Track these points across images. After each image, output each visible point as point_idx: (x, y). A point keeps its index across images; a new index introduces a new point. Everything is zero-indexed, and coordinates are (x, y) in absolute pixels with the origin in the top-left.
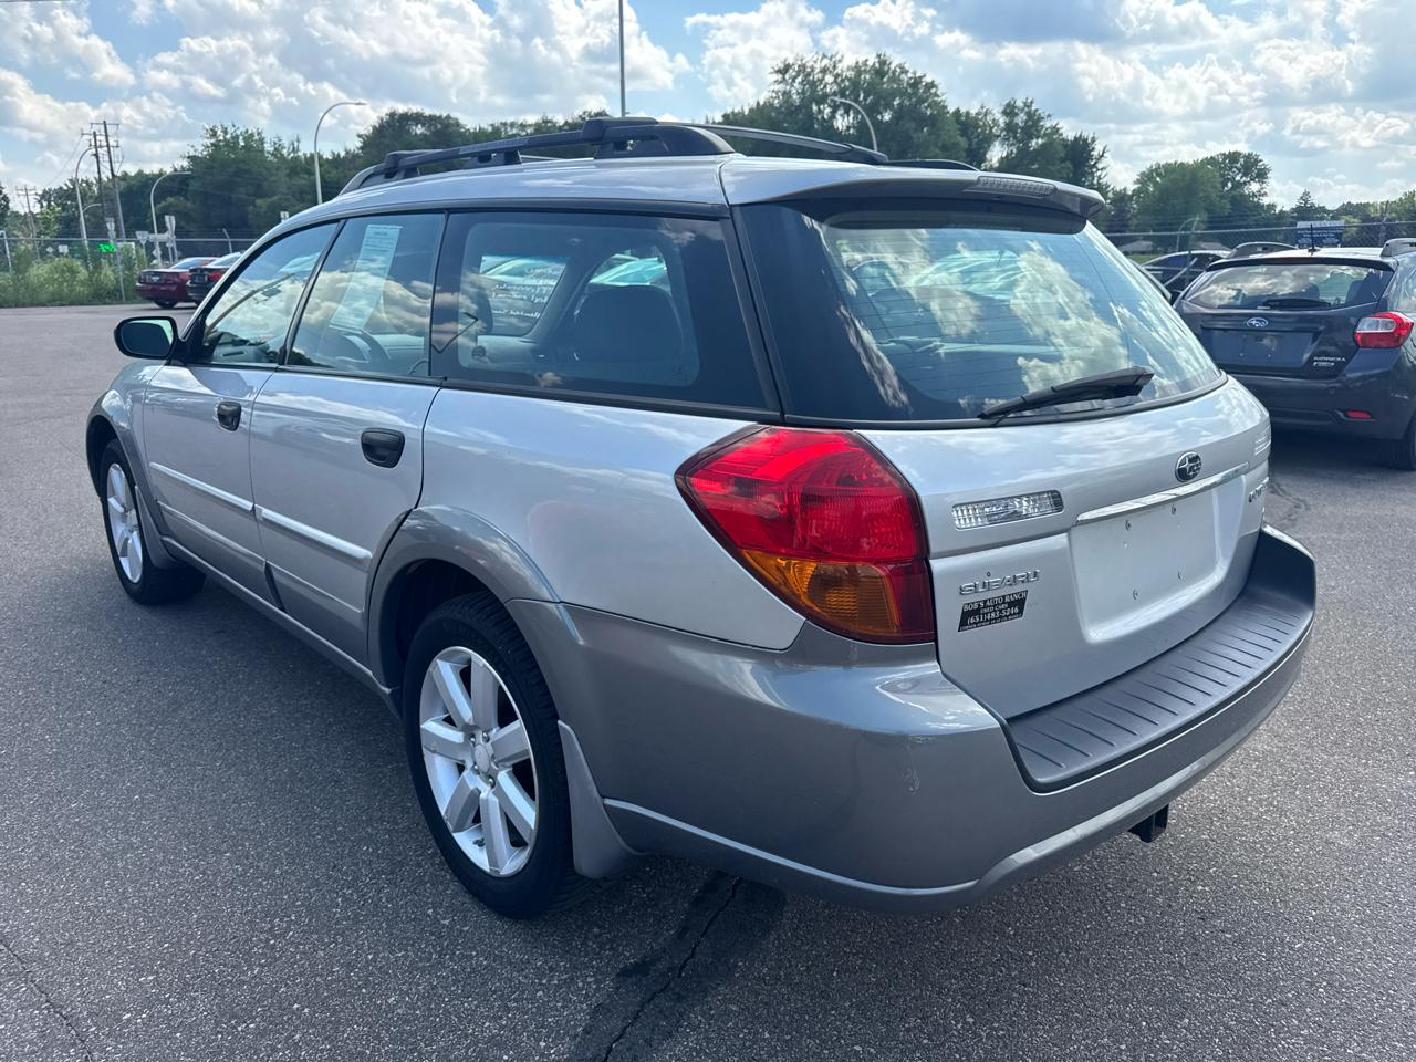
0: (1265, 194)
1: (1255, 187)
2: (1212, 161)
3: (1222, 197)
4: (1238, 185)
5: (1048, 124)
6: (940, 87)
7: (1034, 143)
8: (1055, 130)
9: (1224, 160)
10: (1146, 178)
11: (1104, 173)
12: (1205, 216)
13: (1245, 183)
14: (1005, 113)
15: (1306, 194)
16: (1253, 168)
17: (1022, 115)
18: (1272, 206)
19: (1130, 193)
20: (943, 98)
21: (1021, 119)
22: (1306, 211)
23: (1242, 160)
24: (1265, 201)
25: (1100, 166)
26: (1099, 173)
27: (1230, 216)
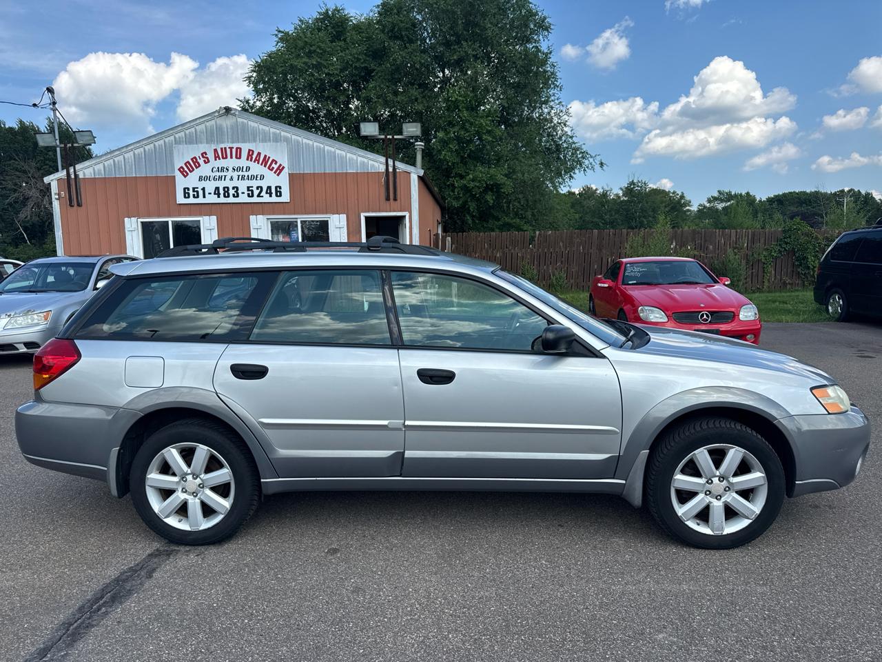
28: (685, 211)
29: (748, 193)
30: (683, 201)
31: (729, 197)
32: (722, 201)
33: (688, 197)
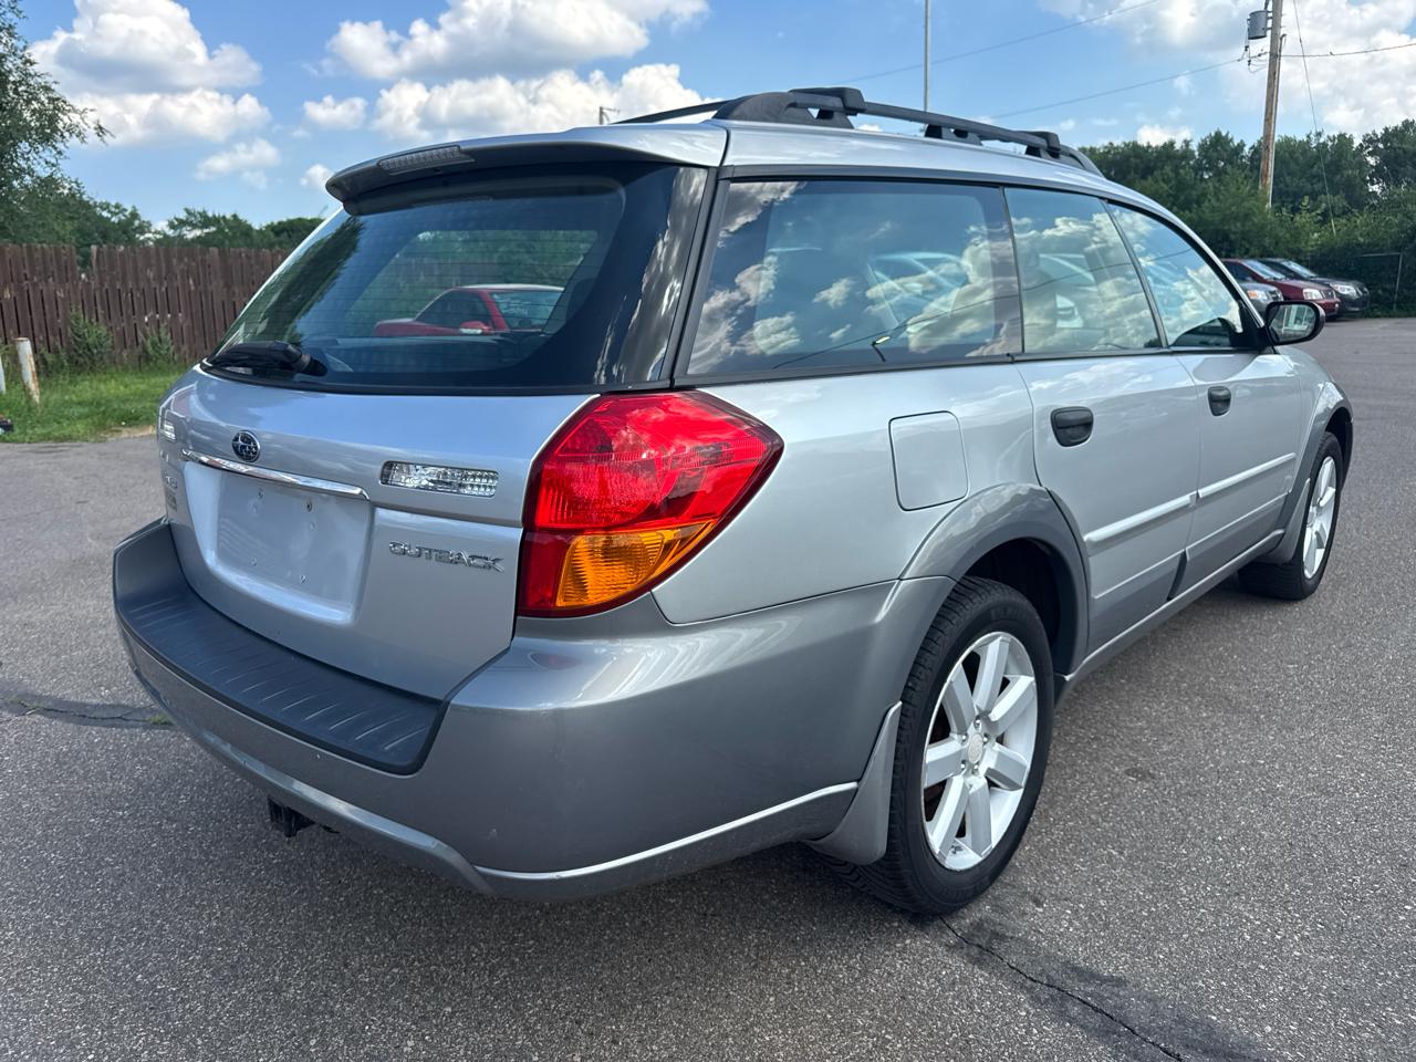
28: (143, 242)
29: (235, 216)
30: (137, 223)
31: (206, 221)
32: (194, 226)
33: (145, 217)
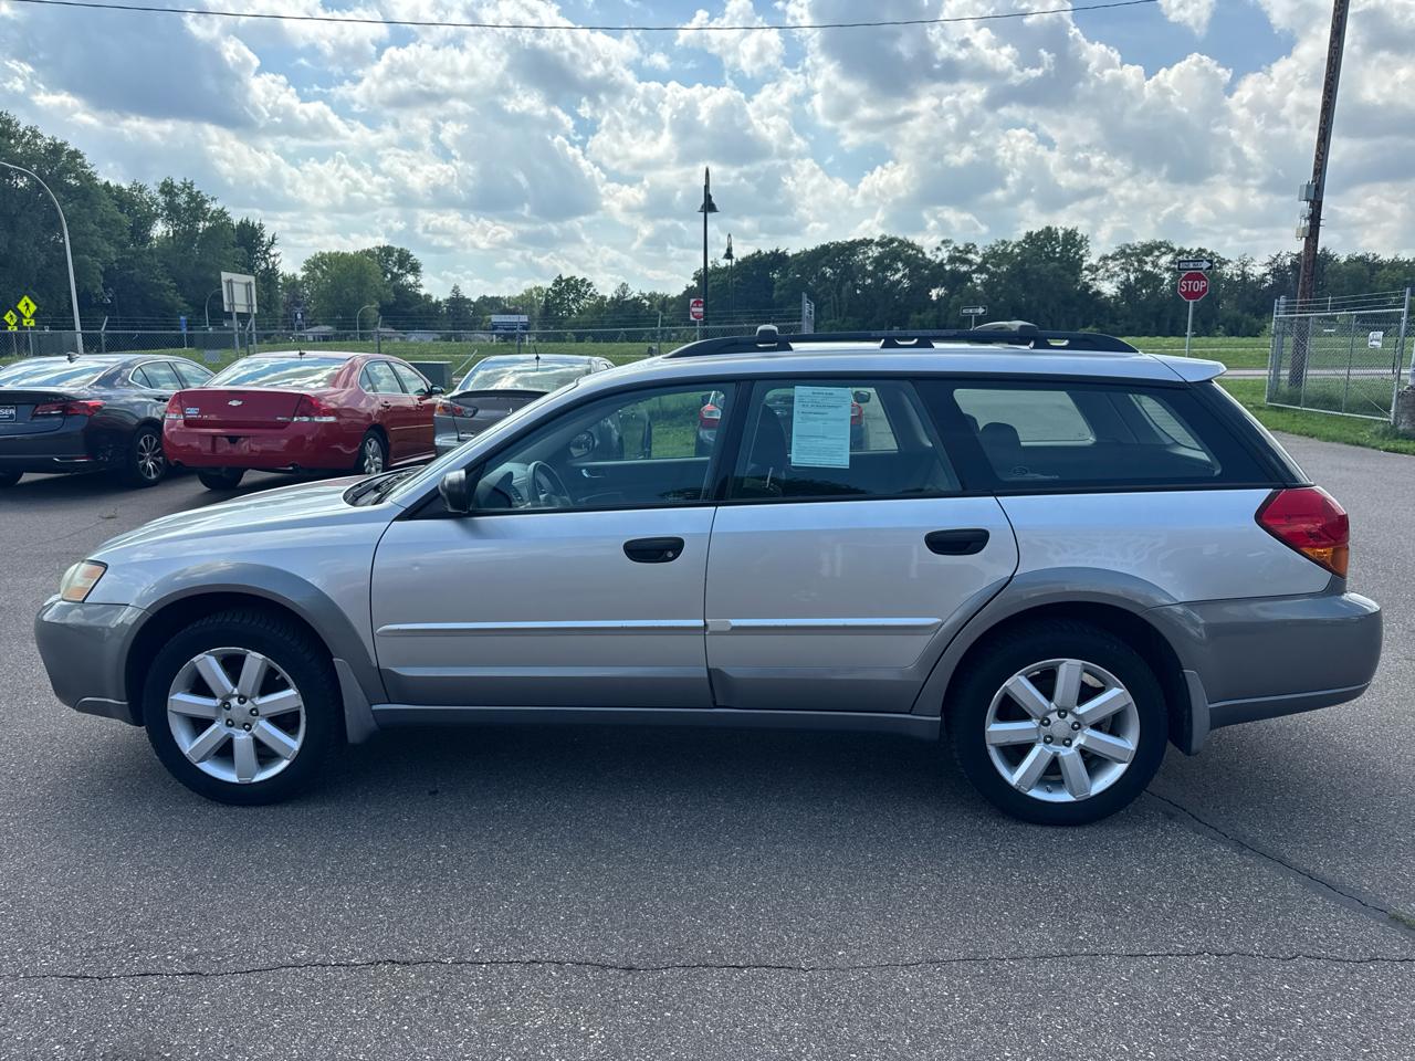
0: (421, 286)
1: (411, 279)
2: (369, 253)
3: (385, 286)
4: (396, 277)
5: (214, 206)
6: (86, 157)
7: (201, 225)
8: (222, 214)
9: (381, 252)
10: (314, 265)
11: (278, 260)
12: (377, 304)
13: (402, 275)
14: (162, 191)
15: (456, 287)
16: (407, 263)
17: (183, 196)
18: (428, 297)
19: (299, 279)
20: (93, 169)
21: (182, 199)
22: (457, 302)
23: (396, 254)
24: (423, 292)
25: (272, 252)
26: (273, 259)
27: (396, 304)
